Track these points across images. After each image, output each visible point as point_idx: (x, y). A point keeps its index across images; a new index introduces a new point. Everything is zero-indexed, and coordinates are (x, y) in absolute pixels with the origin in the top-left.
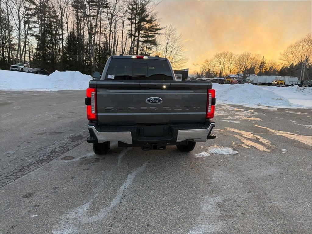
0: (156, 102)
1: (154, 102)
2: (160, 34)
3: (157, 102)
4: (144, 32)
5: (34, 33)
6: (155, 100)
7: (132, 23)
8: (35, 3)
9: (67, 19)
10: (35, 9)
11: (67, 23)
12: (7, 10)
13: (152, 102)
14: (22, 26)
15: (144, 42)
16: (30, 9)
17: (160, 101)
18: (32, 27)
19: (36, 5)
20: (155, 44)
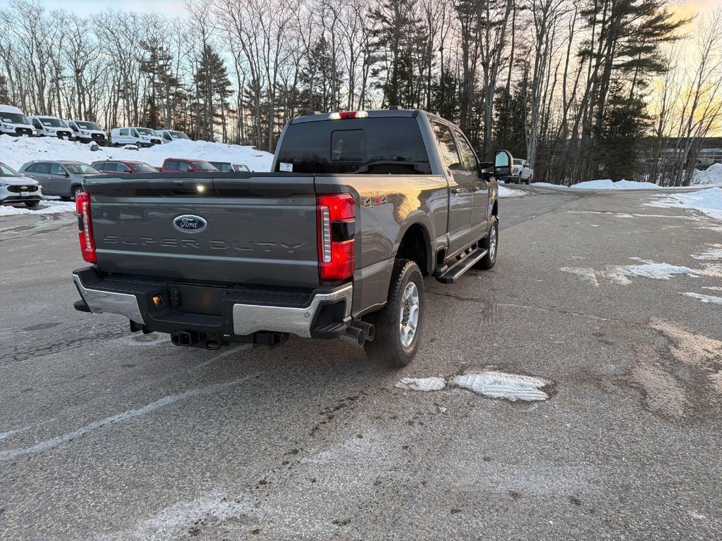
0: (192, 228)
1: (188, 228)
2: (675, 39)
3: (195, 228)
4: (629, 41)
5: (380, 81)
6: (189, 222)
7: (593, 22)
8: (385, 18)
9: (443, 41)
10: (384, 30)
11: (441, 49)
12: (333, 41)
13: (184, 227)
14: (358, 70)
15: (627, 67)
16: (376, 33)
17: (200, 224)
18: (378, 70)
19: (388, 22)
20: (660, 69)
